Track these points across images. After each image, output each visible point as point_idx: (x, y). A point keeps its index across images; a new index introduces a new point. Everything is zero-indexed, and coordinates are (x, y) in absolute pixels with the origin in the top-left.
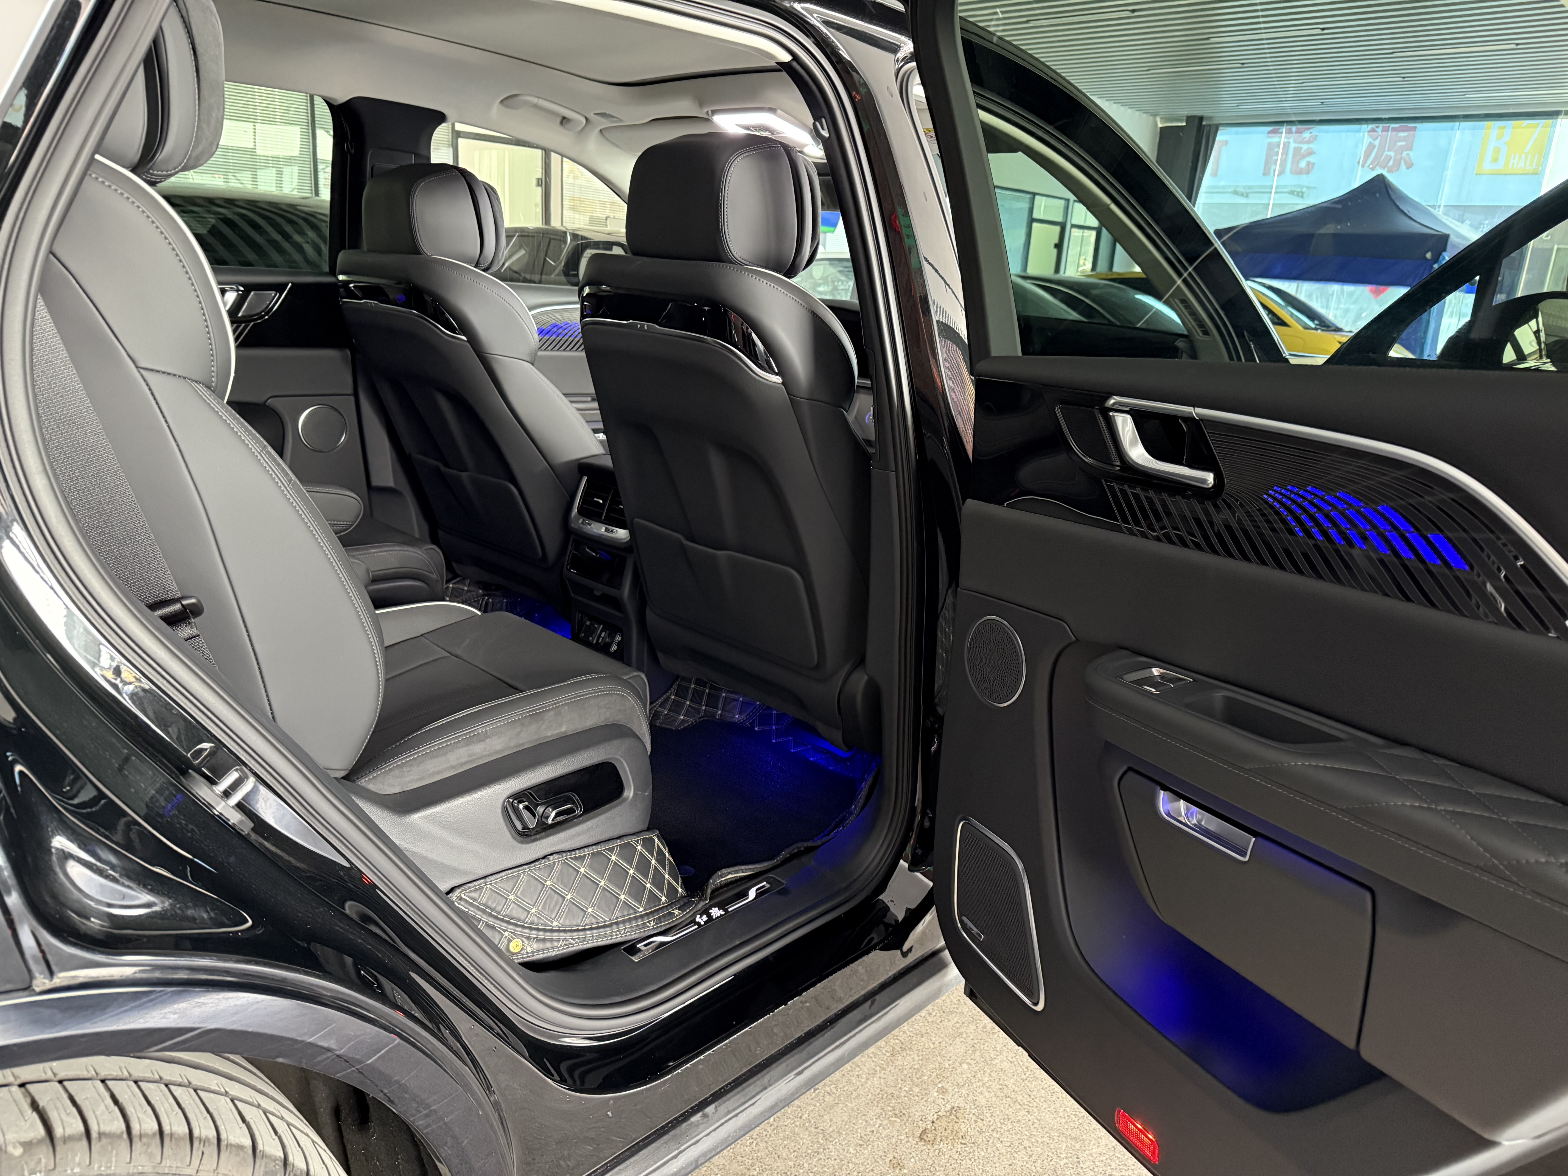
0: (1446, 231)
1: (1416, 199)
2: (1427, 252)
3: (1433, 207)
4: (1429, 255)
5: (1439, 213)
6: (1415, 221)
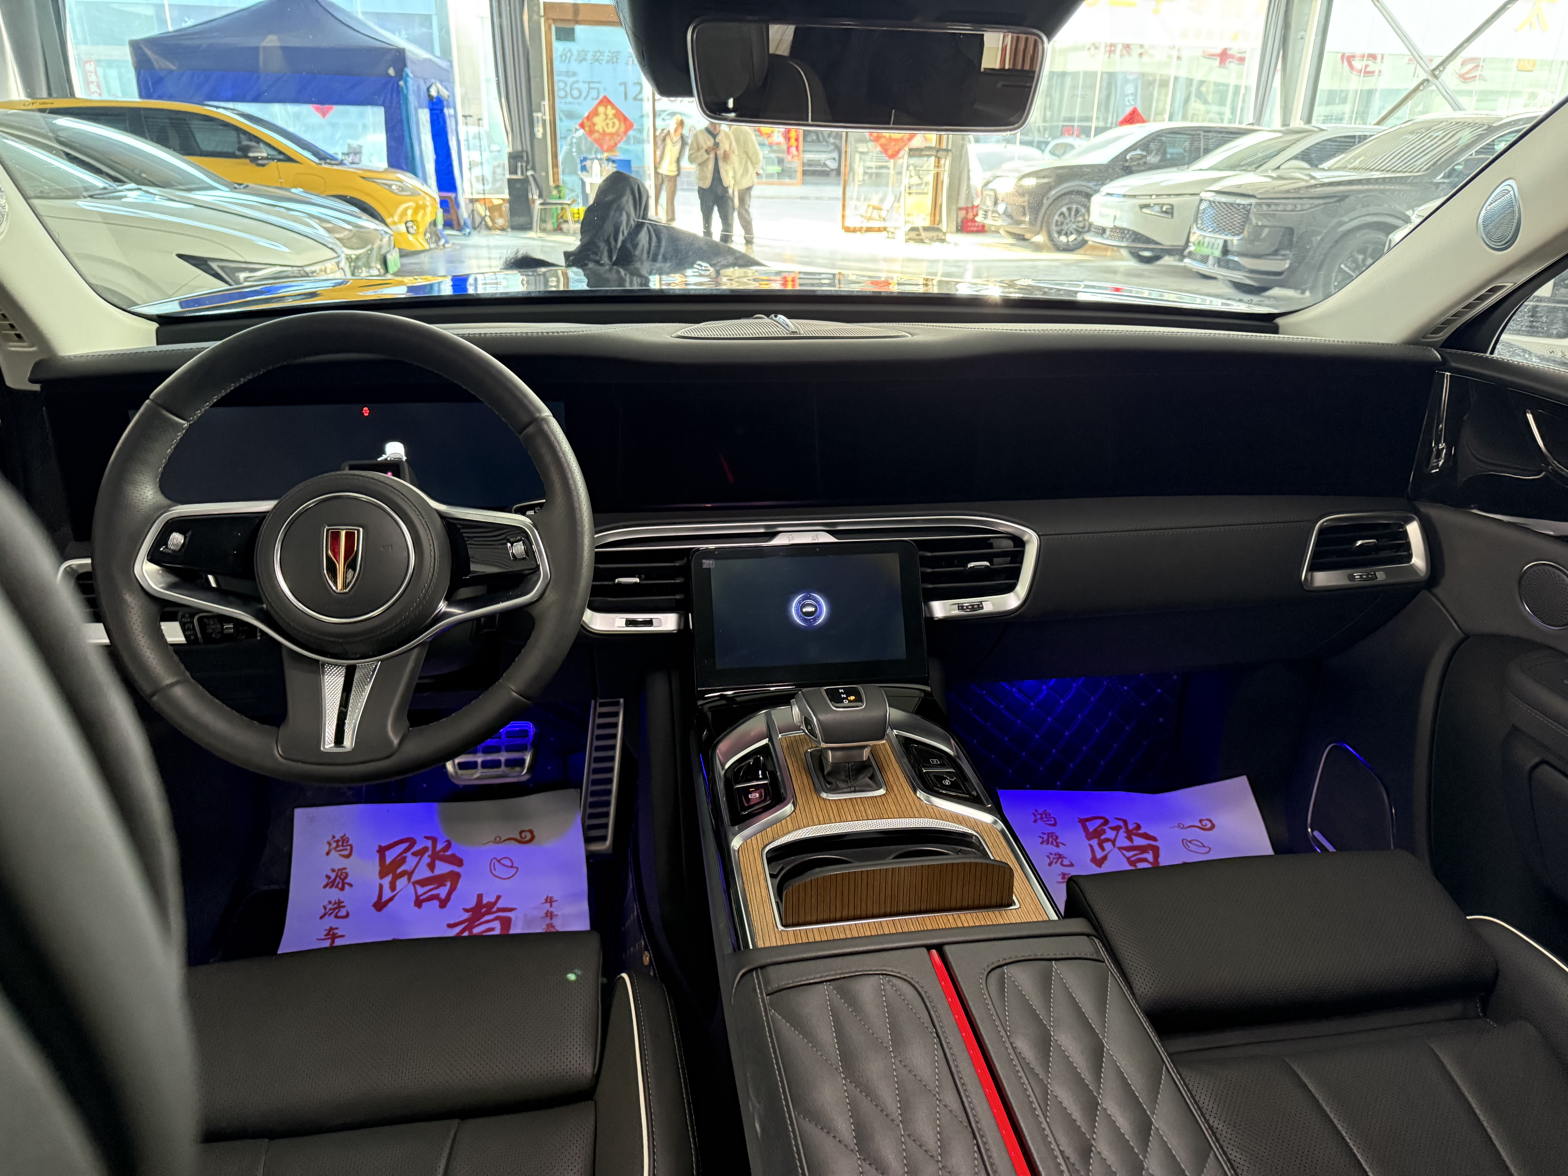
2: (389, 68)
4: (391, 72)
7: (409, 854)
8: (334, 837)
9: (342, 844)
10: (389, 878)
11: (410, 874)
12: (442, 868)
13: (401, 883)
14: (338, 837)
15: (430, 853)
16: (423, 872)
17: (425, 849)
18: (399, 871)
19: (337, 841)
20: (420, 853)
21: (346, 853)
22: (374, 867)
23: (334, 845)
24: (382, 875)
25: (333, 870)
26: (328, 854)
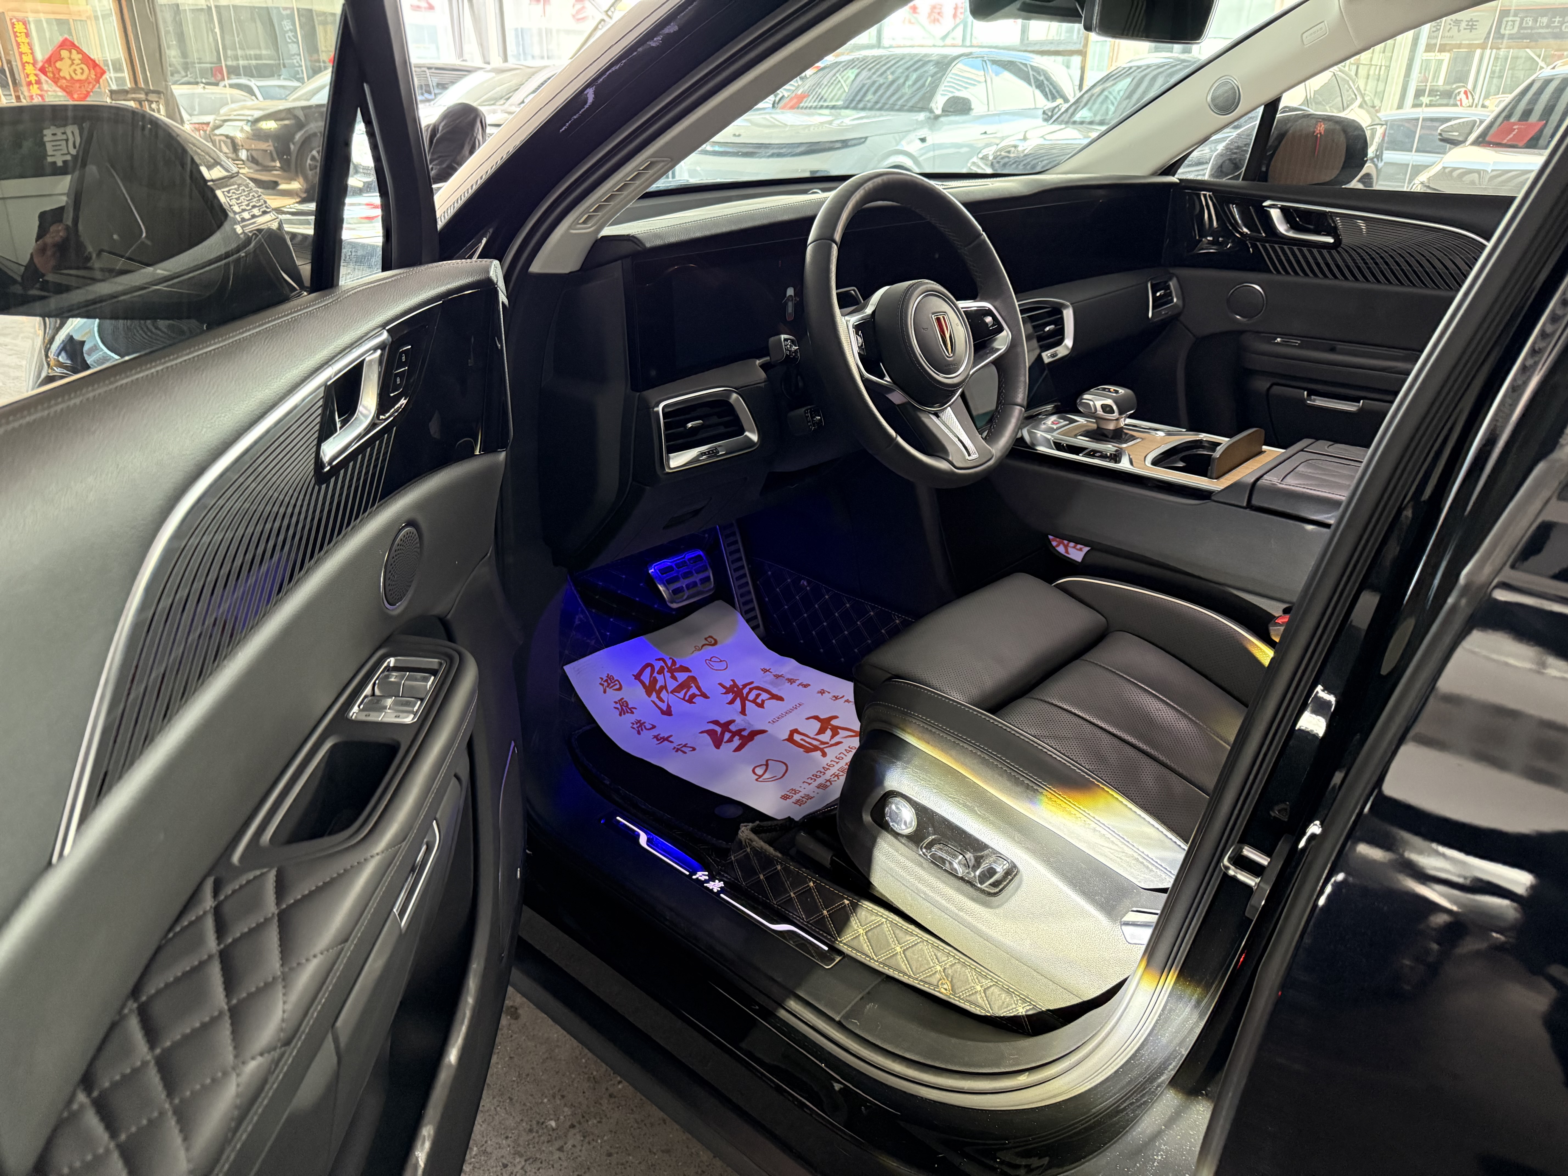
7: (655, 674)
8: (602, 679)
9: (609, 682)
10: (654, 695)
11: (664, 687)
12: (682, 677)
13: (664, 695)
14: (605, 678)
15: (666, 670)
16: (672, 685)
17: (662, 668)
18: (657, 687)
19: (606, 681)
20: (661, 671)
21: (617, 687)
22: (640, 691)
23: (606, 684)
24: (649, 694)
25: (616, 703)
26: (605, 692)
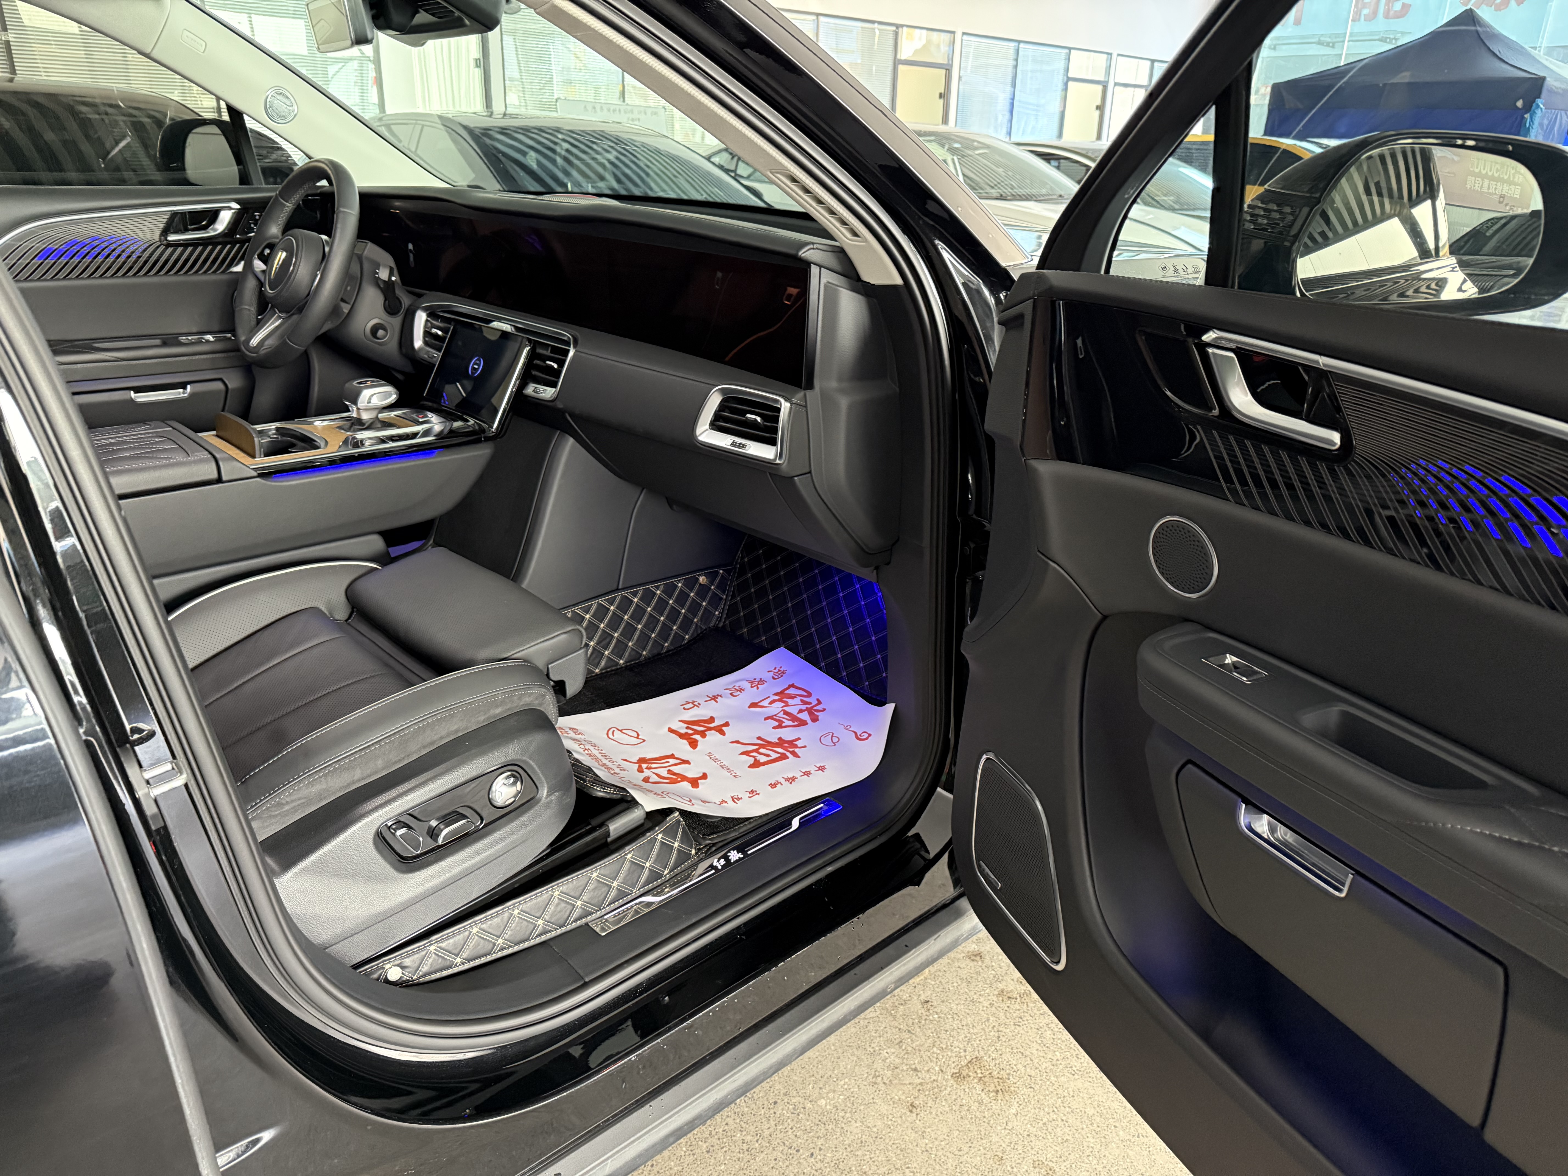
0: (1541, 74)
1: (1514, 38)
2: (1518, 100)
3: (1535, 48)
4: (1520, 104)
5: (1540, 55)
6: (1507, 63)
